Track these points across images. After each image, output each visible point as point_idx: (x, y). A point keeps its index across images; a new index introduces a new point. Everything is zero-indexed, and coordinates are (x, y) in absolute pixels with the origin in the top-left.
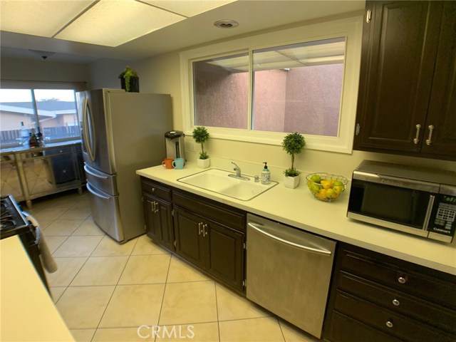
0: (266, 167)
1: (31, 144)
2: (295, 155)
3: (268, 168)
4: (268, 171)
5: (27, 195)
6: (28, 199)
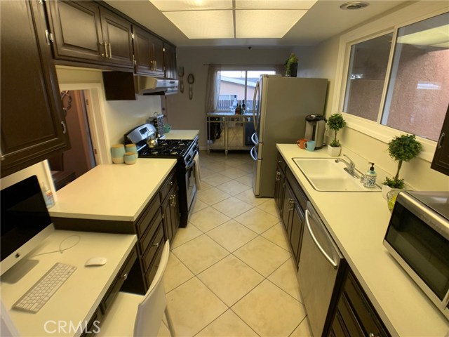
0: (372, 169)
1: (236, 112)
2: (403, 162)
3: (375, 170)
4: (372, 173)
5: (226, 146)
6: (227, 149)
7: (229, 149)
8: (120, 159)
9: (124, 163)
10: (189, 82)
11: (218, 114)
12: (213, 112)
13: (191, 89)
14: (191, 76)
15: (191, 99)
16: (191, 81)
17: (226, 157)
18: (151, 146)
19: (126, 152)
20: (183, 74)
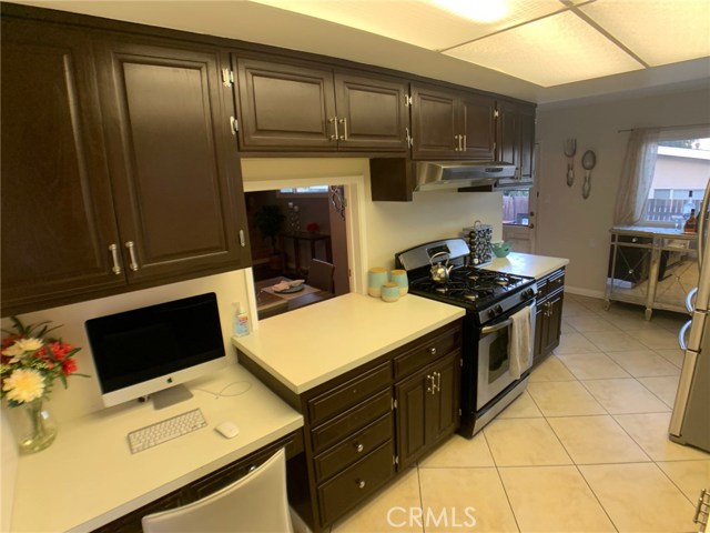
1: (687, 227)
5: (650, 299)
6: (650, 305)
7: (657, 306)
8: (376, 290)
9: (381, 298)
10: (583, 166)
11: (647, 230)
12: (631, 224)
13: (588, 180)
14: (589, 155)
15: (585, 197)
16: (588, 164)
17: (646, 323)
18: (436, 278)
19: (390, 280)
20: (574, 153)
